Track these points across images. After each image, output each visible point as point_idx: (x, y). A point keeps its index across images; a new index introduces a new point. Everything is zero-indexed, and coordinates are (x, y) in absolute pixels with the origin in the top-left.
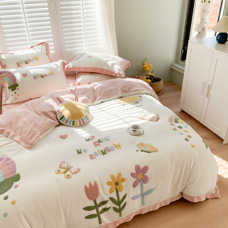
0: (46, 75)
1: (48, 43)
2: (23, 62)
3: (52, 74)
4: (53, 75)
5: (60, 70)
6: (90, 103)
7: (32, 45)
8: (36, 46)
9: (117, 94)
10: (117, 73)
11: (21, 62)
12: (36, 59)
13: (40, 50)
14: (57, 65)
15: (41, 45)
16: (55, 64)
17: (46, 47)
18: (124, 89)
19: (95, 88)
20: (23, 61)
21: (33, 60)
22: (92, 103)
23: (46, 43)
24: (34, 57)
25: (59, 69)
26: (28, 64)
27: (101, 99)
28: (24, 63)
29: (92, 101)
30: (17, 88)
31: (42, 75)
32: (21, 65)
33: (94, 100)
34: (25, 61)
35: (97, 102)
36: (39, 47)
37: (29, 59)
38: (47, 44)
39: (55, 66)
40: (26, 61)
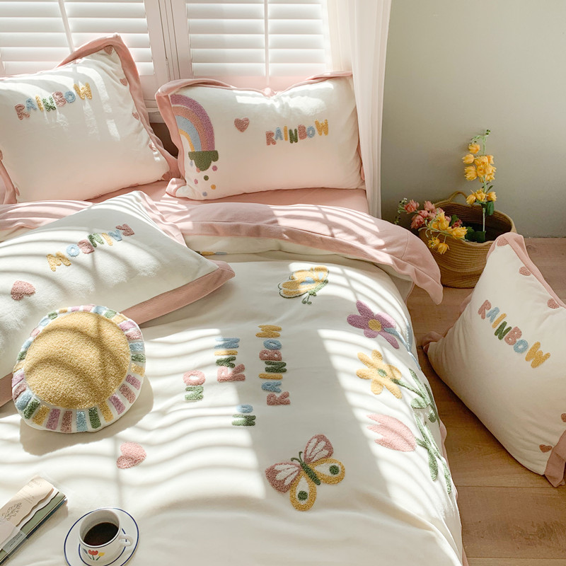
30: (213, 164)
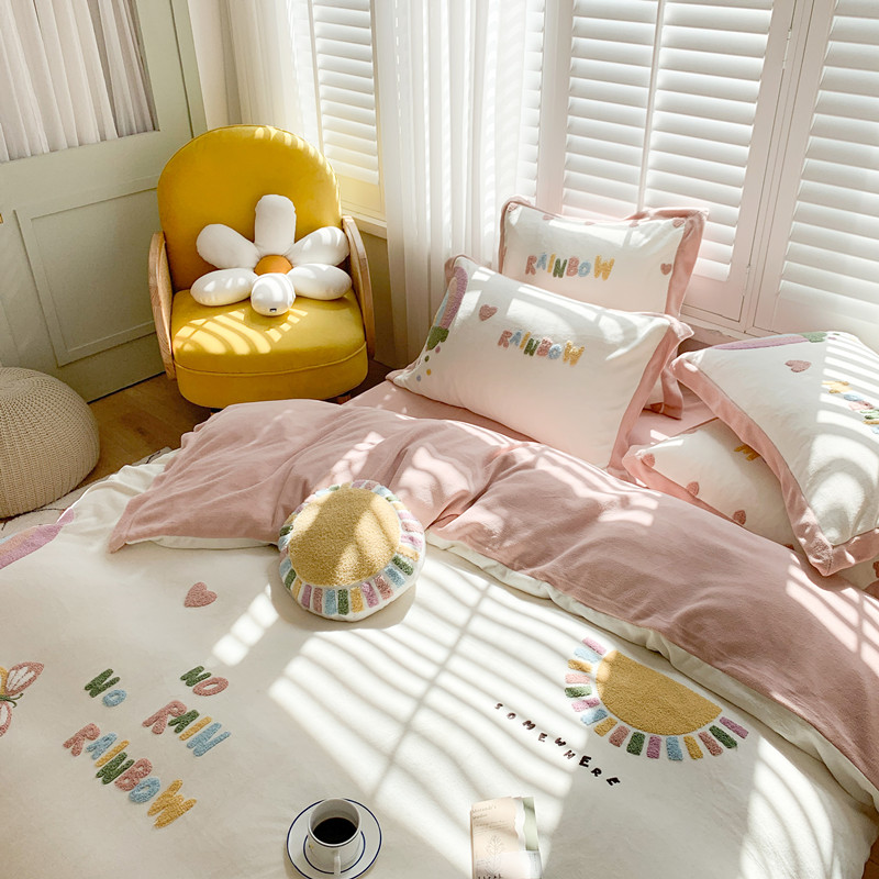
0: (545, 350)
1: (707, 224)
2: (551, 261)
3: (572, 357)
4: (574, 362)
5: (619, 357)
6: (494, 563)
7: (644, 209)
8: (652, 219)
9: (641, 622)
10: (806, 526)
11: (543, 258)
12: (604, 269)
13: (647, 237)
14: (629, 331)
15: (671, 220)
16: (623, 323)
17: (685, 236)
18: (700, 628)
19: (611, 517)
20: (553, 257)
21: (587, 272)
22: (501, 568)
23: (696, 220)
24: (598, 260)
25: (620, 352)
26: (561, 276)
27: (550, 581)
28: (550, 267)
29: (507, 561)
31: (535, 343)
32: (539, 271)
33: (523, 562)
34: (558, 262)
35: (522, 578)
36: (659, 225)
37: (577, 262)
38: (698, 226)
39: (619, 331)
40: (562, 263)
